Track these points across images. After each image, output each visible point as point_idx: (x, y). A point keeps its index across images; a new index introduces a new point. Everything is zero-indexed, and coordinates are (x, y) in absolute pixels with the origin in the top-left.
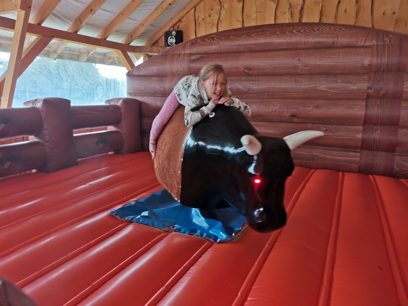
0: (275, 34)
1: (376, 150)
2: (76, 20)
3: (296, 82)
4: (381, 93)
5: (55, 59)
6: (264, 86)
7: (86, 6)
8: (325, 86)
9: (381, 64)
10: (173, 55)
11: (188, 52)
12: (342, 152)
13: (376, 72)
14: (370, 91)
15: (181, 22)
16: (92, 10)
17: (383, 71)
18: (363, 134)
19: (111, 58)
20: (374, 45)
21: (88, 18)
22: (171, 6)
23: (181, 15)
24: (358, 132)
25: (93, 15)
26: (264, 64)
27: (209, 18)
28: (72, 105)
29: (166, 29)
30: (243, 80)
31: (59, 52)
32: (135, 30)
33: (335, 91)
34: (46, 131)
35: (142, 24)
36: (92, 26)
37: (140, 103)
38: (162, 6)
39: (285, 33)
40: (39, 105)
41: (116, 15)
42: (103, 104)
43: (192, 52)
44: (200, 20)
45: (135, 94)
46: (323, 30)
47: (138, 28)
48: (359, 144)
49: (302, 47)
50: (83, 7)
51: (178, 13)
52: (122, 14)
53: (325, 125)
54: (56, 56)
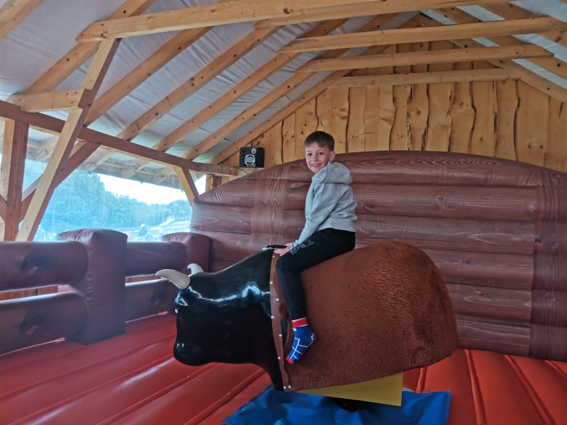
0: (407, 163)
1: (551, 325)
2: (132, 125)
3: (437, 227)
4: (553, 248)
5: (90, 172)
6: (393, 230)
7: (150, 107)
8: (477, 235)
9: (550, 211)
10: (265, 180)
11: (286, 177)
12: (505, 327)
13: (543, 220)
14: (539, 245)
15: (263, 137)
16: (157, 114)
17: (554, 220)
18: (533, 302)
19: (163, 176)
20: (538, 186)
21: (150, 123)
22: (256, 117)
23: (264, 128)
24: (526, 299)
25: (157, 120)
26: (393, 201)
27: (302, 135)
28: (129, 241)
29: (242, 145)
30: (363, 220)
31: (100, 163)
32: (203, 143)
33: (491, 243)
34: (90, 279)
35: (214, 136)
36: (151, 134)
37: (210, 240)
38: (243, 116)
39: (421, 163)
40: (85, 240)
41: (184, 122)
42: (159, 241)
43: (291, 178)
44: (289, 137)
45: (204, 228)
46: (471, 162)
47: (207, 140)
48: (528, 316)
49: (445, 182)
50: (145, 109)
51: (260, 126)
52: (192, 121)
53: (481, 288)
54: (93, 168)
